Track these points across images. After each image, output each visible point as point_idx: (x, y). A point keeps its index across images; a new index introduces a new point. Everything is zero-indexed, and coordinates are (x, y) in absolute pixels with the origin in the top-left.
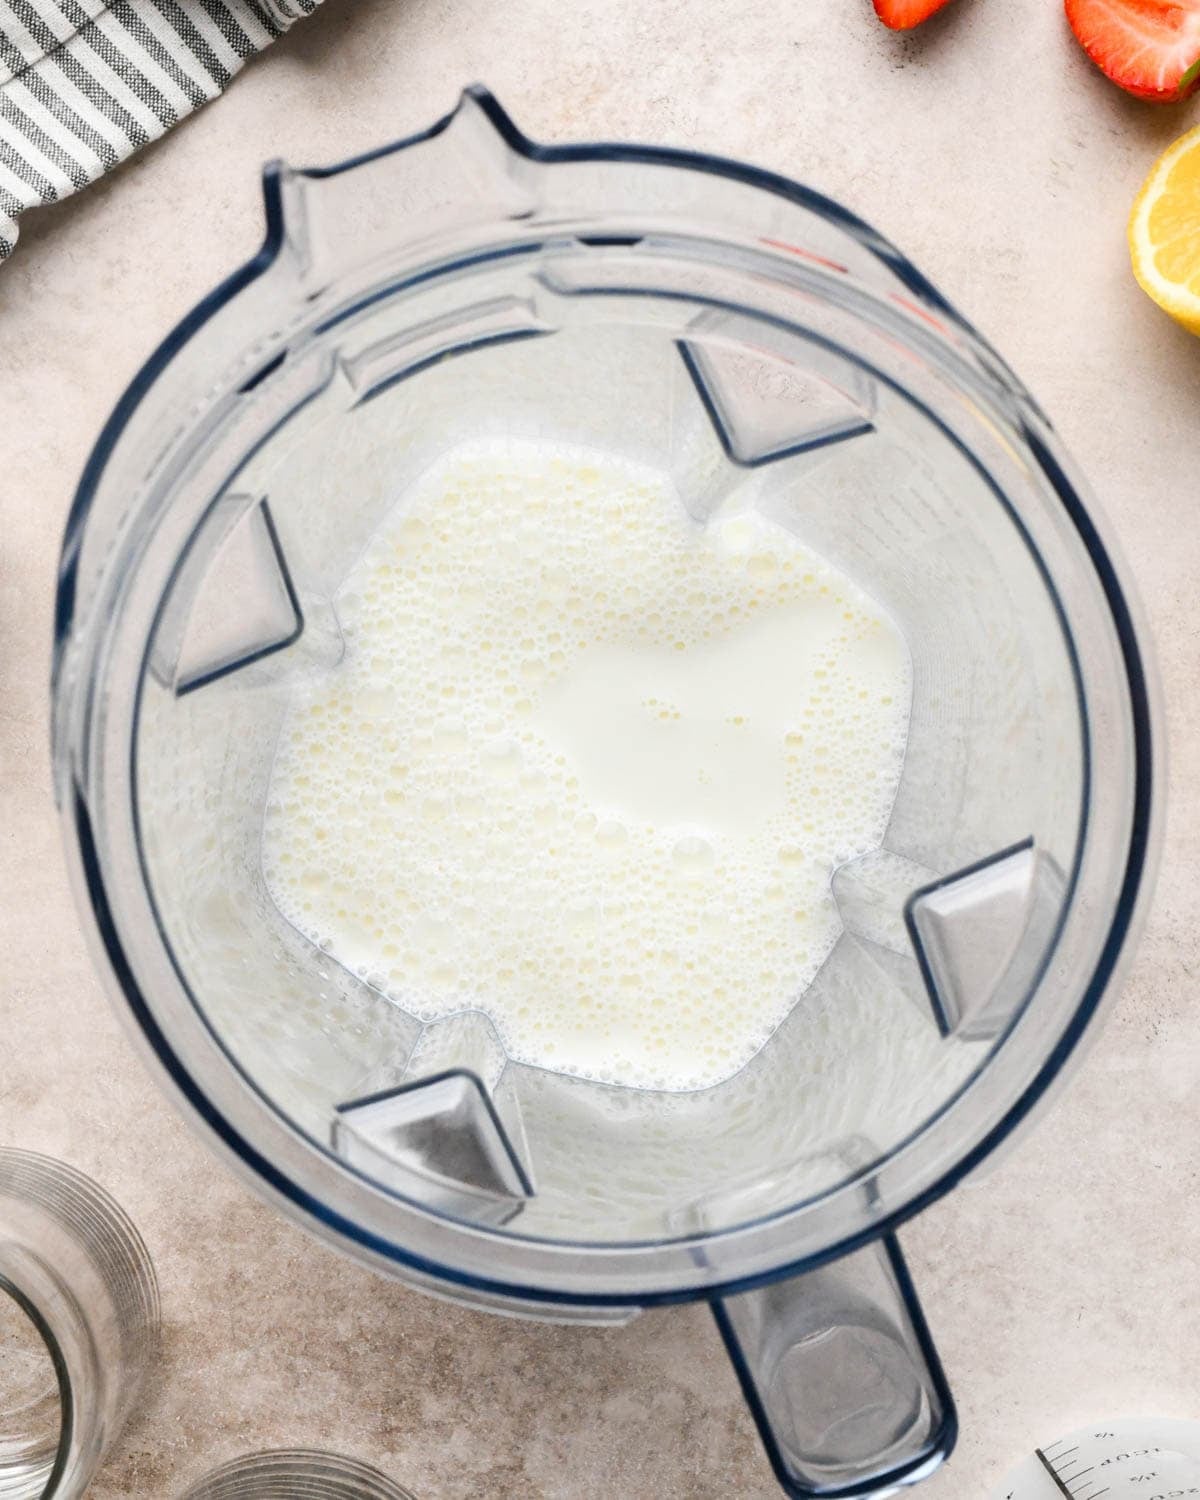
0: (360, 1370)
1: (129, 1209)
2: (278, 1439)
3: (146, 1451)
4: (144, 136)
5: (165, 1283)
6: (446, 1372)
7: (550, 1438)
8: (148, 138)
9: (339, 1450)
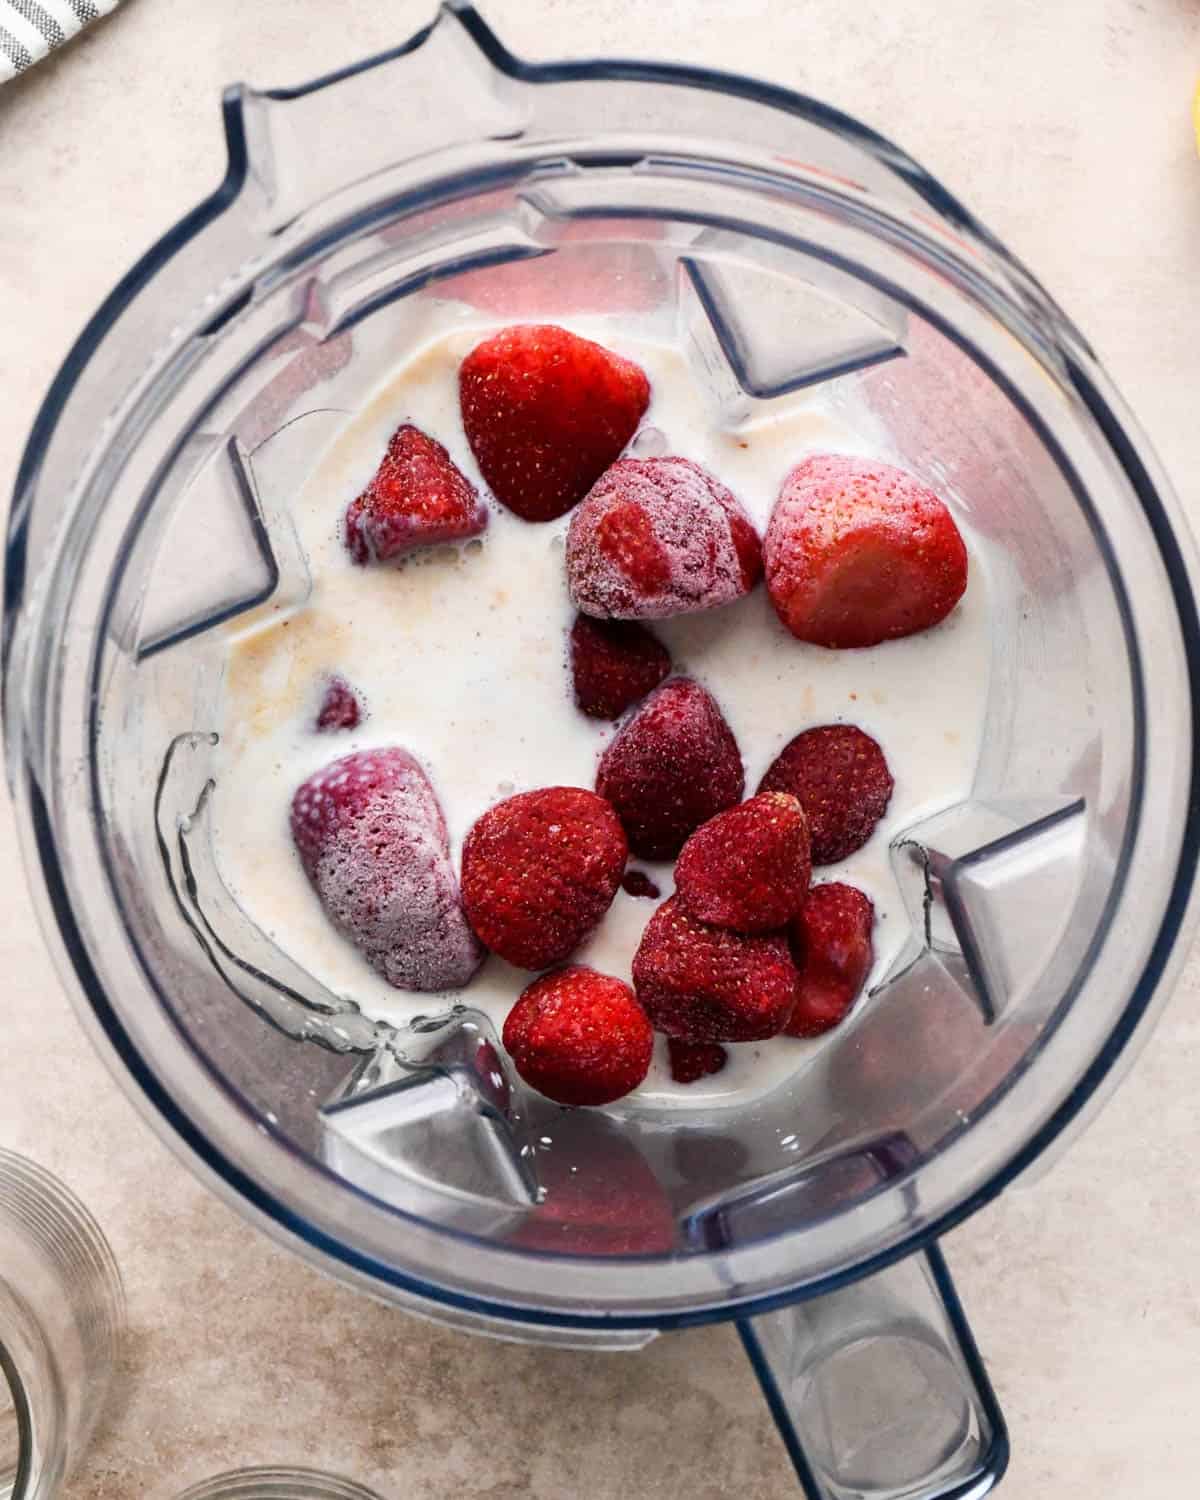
0: (348, 1378)
1: (90, 1204)
2: (258, 1455)
3: (113, 1469)
4: (93, 11)
5: (132, 1285)
6: (444, 1380)
7: (560, 1451)
8: (97, 12)
9: (326, 1467)
